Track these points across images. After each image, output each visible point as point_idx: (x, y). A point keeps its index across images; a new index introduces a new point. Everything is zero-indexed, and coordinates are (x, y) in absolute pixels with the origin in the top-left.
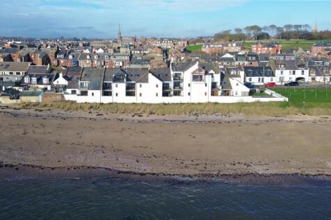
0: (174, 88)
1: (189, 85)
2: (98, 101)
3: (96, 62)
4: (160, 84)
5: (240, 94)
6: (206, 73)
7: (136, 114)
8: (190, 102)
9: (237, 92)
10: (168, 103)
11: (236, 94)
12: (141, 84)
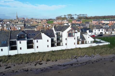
0: (57, 41)
1: (66, 39)
2: (6, 54)
3: (5, 28)
4: (50, 39)
5: (90, 42)
7: (37, 63)
8: (66, 49)
9: (88, 41)
10: (55, 51)
11: (88, 42)
12: (37, 40)
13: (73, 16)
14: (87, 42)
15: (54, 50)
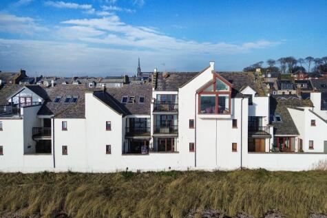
1: (191, 124)
6: (235, 93)
8: (193, 168)
9: (312, 142)
10: (139, 172)
11: (311, 147)
12: (64, 120)
13: (298, 65)
14: (306, 148)
15: (133, 169)
